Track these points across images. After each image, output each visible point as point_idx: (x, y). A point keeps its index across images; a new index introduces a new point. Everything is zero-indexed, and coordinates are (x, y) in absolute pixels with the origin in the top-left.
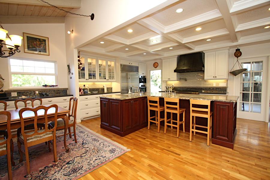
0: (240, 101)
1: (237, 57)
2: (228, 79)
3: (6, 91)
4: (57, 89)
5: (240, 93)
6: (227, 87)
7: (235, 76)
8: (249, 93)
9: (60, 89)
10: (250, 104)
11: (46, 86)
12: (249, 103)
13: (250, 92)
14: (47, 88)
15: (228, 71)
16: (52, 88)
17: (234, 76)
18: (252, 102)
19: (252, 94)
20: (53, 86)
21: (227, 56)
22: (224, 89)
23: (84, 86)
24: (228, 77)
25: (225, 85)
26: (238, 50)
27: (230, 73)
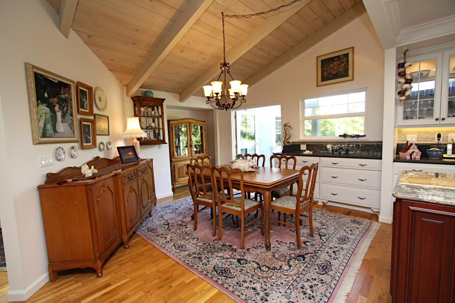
3: (293, 142)
4: (362, 142)
9: (369, 142)
11: (345, 136)
14: (348, 139)
16: (356, 139)
20: (358, 136)
23: (439, 136)
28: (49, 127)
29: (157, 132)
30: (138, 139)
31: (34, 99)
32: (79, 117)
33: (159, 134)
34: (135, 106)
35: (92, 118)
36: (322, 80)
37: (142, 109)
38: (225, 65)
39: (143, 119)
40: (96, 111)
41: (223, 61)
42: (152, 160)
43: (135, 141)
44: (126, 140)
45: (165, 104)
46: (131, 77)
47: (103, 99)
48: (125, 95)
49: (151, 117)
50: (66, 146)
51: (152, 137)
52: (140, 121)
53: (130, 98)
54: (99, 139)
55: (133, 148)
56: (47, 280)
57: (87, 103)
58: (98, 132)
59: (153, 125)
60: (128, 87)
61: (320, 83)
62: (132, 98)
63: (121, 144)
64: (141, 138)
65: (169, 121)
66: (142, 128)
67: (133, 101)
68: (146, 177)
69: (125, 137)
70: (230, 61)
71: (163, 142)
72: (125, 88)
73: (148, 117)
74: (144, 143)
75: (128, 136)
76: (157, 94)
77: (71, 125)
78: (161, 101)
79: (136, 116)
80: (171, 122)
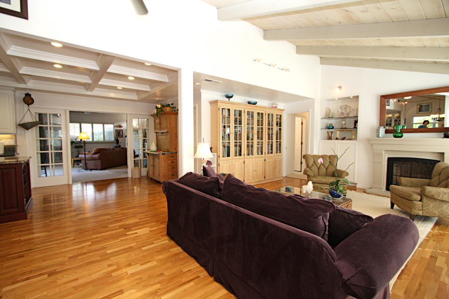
0: (38, 164)
1: (28, 105)
2: (16, 133)
5: (37, 153)
6: (17, 146)
7: (28, 129)
8: (48, 153)
10: (51, 166)
12: (49, 166)
13: (50, 152)
15: (16, 123)
17: (26, 130)
18: (54, 164)
19: (52, 153)
21: (12, 100)
22: (11, 149)
24: (16, 130)
25: (12, 143)
26: (28, 95)
27: (19, 125)
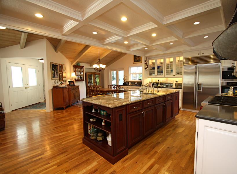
28: (54, 76)
29: (81, 77)
30: (75, 79)
31: (52, 70)
32: (59, 73)
33: (82, 77)
34: (74, 68)
35: (62, 73)
36: (135, 62)
37: (77, 69)
38: (99, 59)
39: (77, 73)
40: (63, 71)
41: (98, 58)
42: (79, 86)
43: (74, 80)
44: (71, 79)
45: (84, 68)
46: (73, 60)
47: (65, 67)
48: (71, 65)
49: (79, 72)
50: (57, 80)
51: (80, 79)
52: (76, 73)
53: (72, 66)
54: (64, 79)
55: (73, 82)
56: (53, 110)
57: (61, 69)
58: (63, 77)
59: (80, 74)
60: (72, 62)
61: (134, 63)
62: (73, 66)
63: (69, 80)
64: (76, 79)
65: (86, 73)
66: (76, 76)
67: (74, 67)
68: (77, 90)
69: (70, 78)
70: (101, 58)
71: (83, 80)
72: (71, 63)
73: (78, 72)
74: (77, 80)
75: (72, 78)
76: (82, 64)
77: (58, 75)
78: (83, 67)
79: (74, 72)
80: (87, 74)
